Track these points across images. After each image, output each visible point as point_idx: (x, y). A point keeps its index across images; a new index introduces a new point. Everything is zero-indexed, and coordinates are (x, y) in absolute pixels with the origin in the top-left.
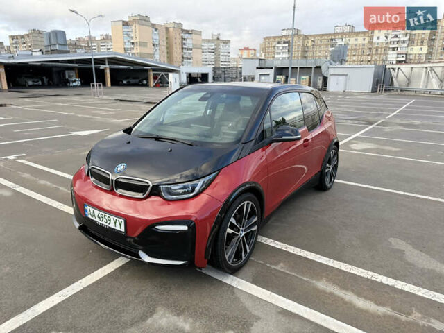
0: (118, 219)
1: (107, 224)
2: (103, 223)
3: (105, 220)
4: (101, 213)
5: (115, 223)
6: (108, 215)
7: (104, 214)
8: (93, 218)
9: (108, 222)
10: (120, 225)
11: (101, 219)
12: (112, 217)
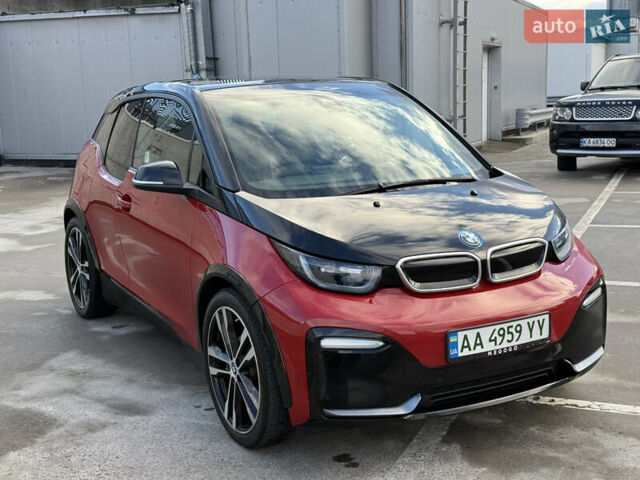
0: (536, 319)
1: (514, 343)
2: (505, 345)
3: (508, 337)
4: (498, 327)
5: (531, 330)
6: (514, 324)
7: (505, 326)
8: (479, 350)
9: (516, 335)
10: (541, 328)
11: (499, 339)
12: (524, 323)
